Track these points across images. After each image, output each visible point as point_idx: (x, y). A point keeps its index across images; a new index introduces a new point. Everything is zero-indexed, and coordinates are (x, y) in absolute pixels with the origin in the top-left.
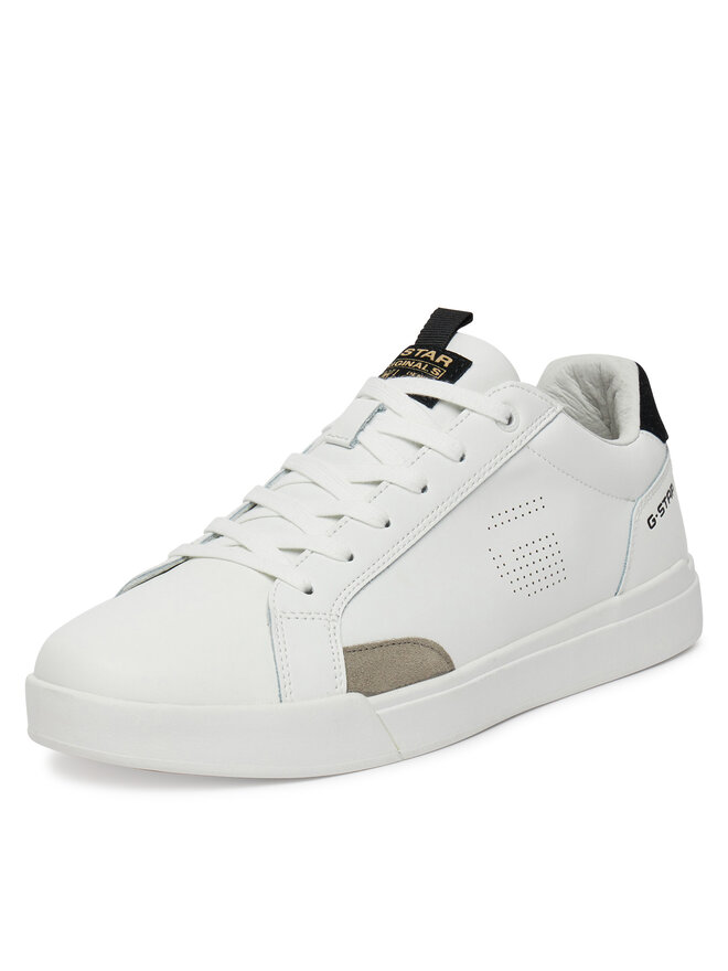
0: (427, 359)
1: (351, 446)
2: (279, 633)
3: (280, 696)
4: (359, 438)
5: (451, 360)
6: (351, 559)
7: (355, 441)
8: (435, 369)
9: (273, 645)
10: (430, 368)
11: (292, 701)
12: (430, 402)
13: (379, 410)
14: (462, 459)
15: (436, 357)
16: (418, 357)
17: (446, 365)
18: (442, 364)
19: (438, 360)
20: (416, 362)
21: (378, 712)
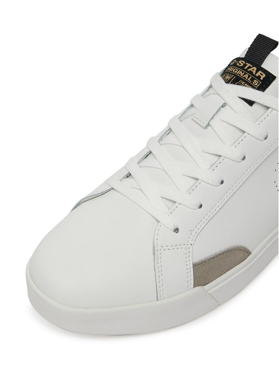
0: (251, 73)
1: (206, 127)
2: (159, 261)
3: (157, 297)
4: (210, 123)
5: (264, 75)
6: (201, 206)
7: (209, 125)
8: (255, 81)
9: (155, 268)
10: (252, 80)
11: (164, 299)
12: (251, 103)
13: (222, 107)
14: (266, 138)
15: (257, 72)
16: (246, 70)
17: (262, 79)
18: (259, 77)
19: (257, 75)
20: (245, 74)
21: (209, 292)
